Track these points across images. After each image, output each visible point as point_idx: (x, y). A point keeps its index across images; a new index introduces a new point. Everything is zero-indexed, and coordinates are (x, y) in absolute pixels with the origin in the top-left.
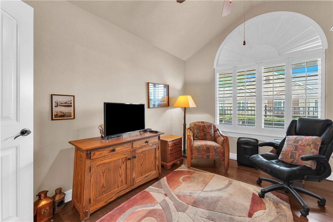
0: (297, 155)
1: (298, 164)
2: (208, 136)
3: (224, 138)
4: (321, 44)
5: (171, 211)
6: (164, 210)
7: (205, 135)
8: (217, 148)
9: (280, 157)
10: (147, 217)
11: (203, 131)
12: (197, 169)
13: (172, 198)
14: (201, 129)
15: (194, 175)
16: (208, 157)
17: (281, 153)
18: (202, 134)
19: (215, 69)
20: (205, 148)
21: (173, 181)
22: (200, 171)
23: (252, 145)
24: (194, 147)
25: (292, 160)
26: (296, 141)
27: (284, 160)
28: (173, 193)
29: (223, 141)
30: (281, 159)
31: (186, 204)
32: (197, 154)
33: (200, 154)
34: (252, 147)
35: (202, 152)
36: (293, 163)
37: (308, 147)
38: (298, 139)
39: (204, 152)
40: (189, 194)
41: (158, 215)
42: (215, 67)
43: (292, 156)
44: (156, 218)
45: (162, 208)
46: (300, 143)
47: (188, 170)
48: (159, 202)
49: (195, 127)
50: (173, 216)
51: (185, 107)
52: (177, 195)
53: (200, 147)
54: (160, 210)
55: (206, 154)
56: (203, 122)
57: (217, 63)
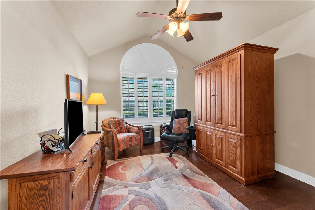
0: (181, 128)
1: (183, 132)
2: (123, 129)
3: (138, 128)
4: (175, 71)
5: (143, 192)
6: (138, 196)
7: (121, 128)
8: (136, 136)
9: (173, 132)
10: (134, 209)
11: (119, 126)
12: (123, 159)
13: (132, 186)
14: (117, 124)
15: (126, 164)
16: (131, 145)
17: (173, 129)
18: (119, 128)
19: (121, 72)
20: (128, 138)
21: (117, 175)
22: (127, 159)
23: (151, 130)
24: (119, 141)
25: (179, 131)
26: (179, 121)
27: (175, 133)
28: (128, 183)
29: (138, 130)
30: (174, 132)
31: (146, 182)
32: (123, 145)
33: (125, 145)
34: (151, 131)
35: (127, 143)
36: (180, 133)
37: (185, 123)
38: (179, 120)
39: (129, 142)
40: (140, 176)
41: (139, 201)
42: (120, 70)
43: (179, 130)
44: (140, 204)
45: (135, 196)
46: (181, 122)
47: (117, 162)
48: (128, 194)
49: (111, 123)
50: (148, 194)
51: (97, 104)
52: (133, 182)
53: (125, 139)
54: (135, 198)
55: (130, 144)
56: (115, 118)
57: (123, 67)
